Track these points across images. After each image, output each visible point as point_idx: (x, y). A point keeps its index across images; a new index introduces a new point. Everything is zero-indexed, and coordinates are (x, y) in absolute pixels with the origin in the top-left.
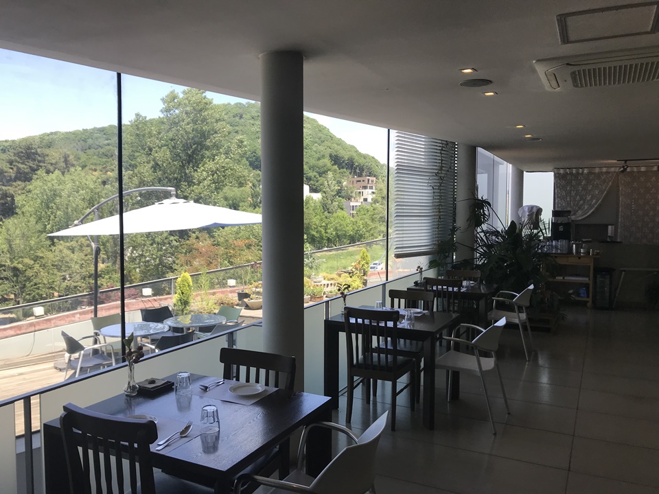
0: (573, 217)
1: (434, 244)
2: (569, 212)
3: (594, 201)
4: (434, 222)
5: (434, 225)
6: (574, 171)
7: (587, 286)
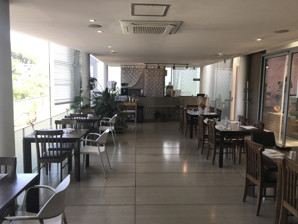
0: (128, 86)
1: (73, 98)
2: (127, 84)
3: (136, 80)
4: (72, 88)
5: (72, 89)
6: (128, 67)
7: (134, 113)
